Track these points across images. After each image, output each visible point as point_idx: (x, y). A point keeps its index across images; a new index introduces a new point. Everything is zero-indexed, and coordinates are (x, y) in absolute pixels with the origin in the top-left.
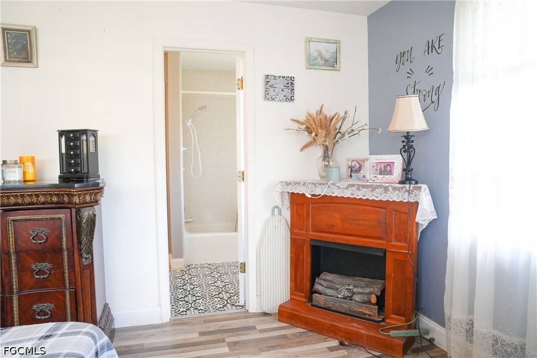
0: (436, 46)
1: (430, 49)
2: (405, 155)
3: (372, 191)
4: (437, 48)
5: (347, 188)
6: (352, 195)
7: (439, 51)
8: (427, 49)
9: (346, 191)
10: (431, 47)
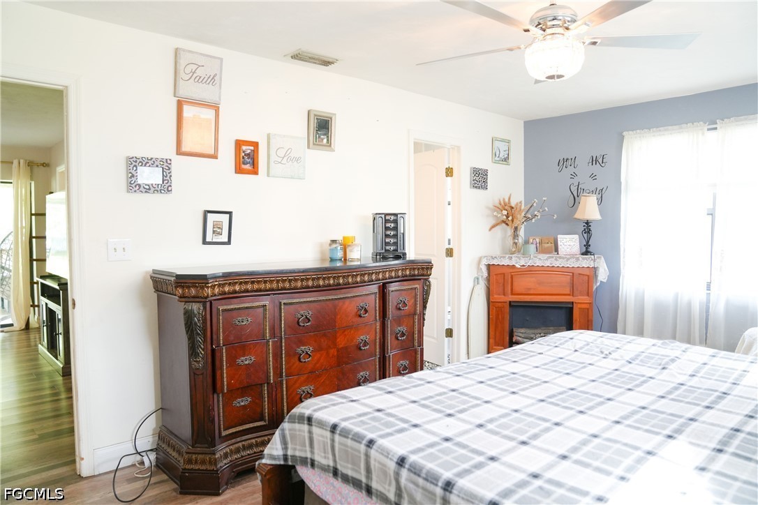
0: (600, 161)
1: (594, 162)
2: (585, 235)
3: (567, 261)
4: (601, 163)
5: (547, 259)
6: (551, 264)
7: (603, 165)
8: (591, 161)
9: (546, 262)
10: (594, 161)
